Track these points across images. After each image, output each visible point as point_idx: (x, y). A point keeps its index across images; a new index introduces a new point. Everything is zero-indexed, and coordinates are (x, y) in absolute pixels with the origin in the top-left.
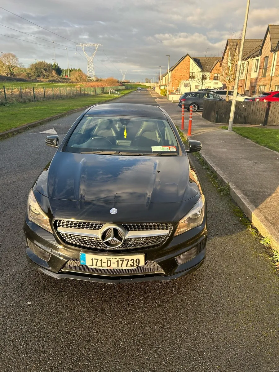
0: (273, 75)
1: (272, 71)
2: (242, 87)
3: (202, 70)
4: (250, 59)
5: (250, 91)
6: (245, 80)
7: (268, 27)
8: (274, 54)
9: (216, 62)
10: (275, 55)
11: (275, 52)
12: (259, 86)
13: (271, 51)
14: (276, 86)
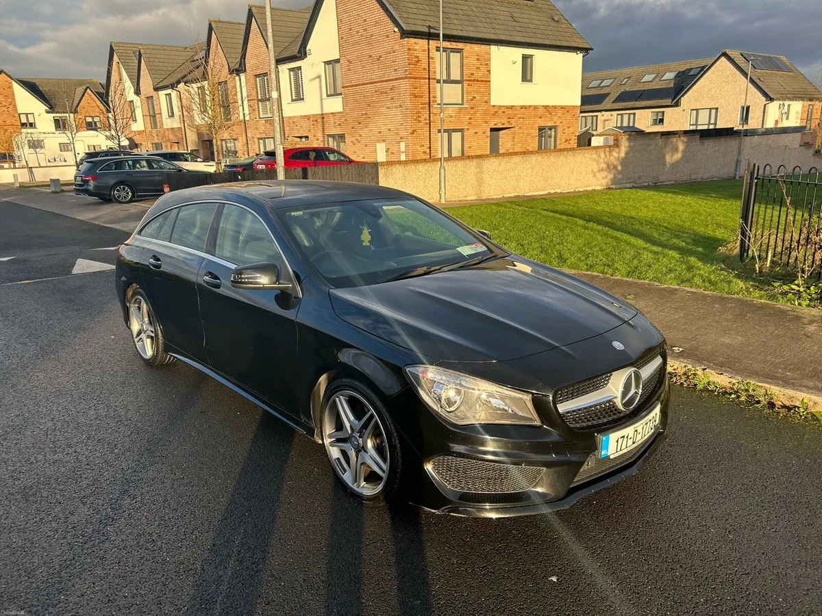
0: (247, 118)
1: (243, 110)
2: (178, 143)
3: (50, 108)
4: (181, 85)
5: (201, 151)
6: (183, 128)
7: (210, 24)
8: (237, 78)
9: (80, 90)
10: (240, 80)
11: (238, 75)
12: (222, 140)
13: (231, 72)
14: (259, 139)
